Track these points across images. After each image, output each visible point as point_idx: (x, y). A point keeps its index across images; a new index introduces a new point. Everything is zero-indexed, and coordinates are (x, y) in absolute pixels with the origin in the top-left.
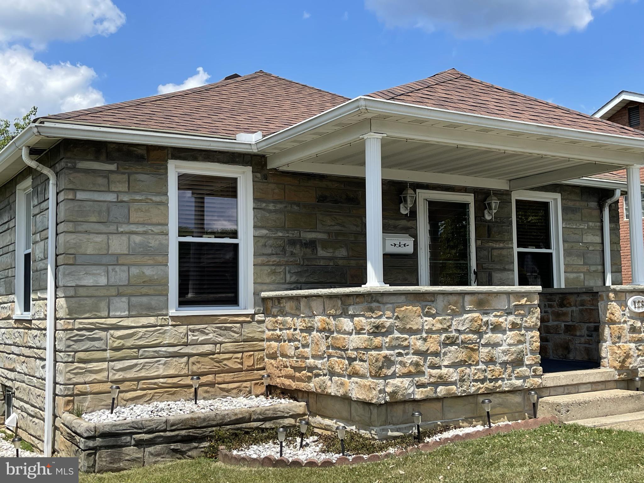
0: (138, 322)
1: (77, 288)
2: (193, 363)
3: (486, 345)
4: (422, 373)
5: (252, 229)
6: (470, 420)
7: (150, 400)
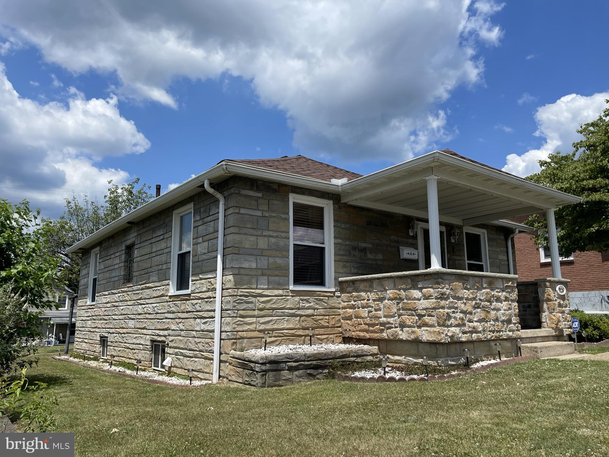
0: (273, 293)
1: (240, 269)
2: (303, 321)
3: (494, 309)
4: (464, 325)
5: (333, 239)
6: (487, 356)
7: (279, 344)
